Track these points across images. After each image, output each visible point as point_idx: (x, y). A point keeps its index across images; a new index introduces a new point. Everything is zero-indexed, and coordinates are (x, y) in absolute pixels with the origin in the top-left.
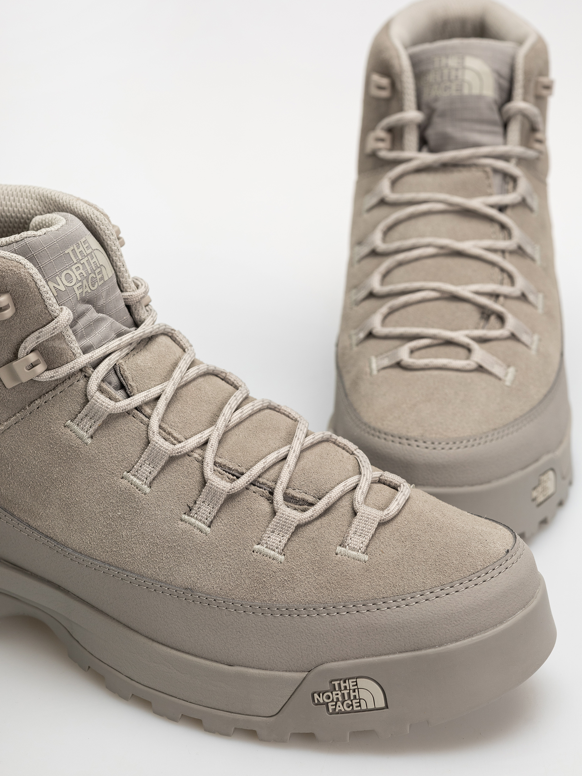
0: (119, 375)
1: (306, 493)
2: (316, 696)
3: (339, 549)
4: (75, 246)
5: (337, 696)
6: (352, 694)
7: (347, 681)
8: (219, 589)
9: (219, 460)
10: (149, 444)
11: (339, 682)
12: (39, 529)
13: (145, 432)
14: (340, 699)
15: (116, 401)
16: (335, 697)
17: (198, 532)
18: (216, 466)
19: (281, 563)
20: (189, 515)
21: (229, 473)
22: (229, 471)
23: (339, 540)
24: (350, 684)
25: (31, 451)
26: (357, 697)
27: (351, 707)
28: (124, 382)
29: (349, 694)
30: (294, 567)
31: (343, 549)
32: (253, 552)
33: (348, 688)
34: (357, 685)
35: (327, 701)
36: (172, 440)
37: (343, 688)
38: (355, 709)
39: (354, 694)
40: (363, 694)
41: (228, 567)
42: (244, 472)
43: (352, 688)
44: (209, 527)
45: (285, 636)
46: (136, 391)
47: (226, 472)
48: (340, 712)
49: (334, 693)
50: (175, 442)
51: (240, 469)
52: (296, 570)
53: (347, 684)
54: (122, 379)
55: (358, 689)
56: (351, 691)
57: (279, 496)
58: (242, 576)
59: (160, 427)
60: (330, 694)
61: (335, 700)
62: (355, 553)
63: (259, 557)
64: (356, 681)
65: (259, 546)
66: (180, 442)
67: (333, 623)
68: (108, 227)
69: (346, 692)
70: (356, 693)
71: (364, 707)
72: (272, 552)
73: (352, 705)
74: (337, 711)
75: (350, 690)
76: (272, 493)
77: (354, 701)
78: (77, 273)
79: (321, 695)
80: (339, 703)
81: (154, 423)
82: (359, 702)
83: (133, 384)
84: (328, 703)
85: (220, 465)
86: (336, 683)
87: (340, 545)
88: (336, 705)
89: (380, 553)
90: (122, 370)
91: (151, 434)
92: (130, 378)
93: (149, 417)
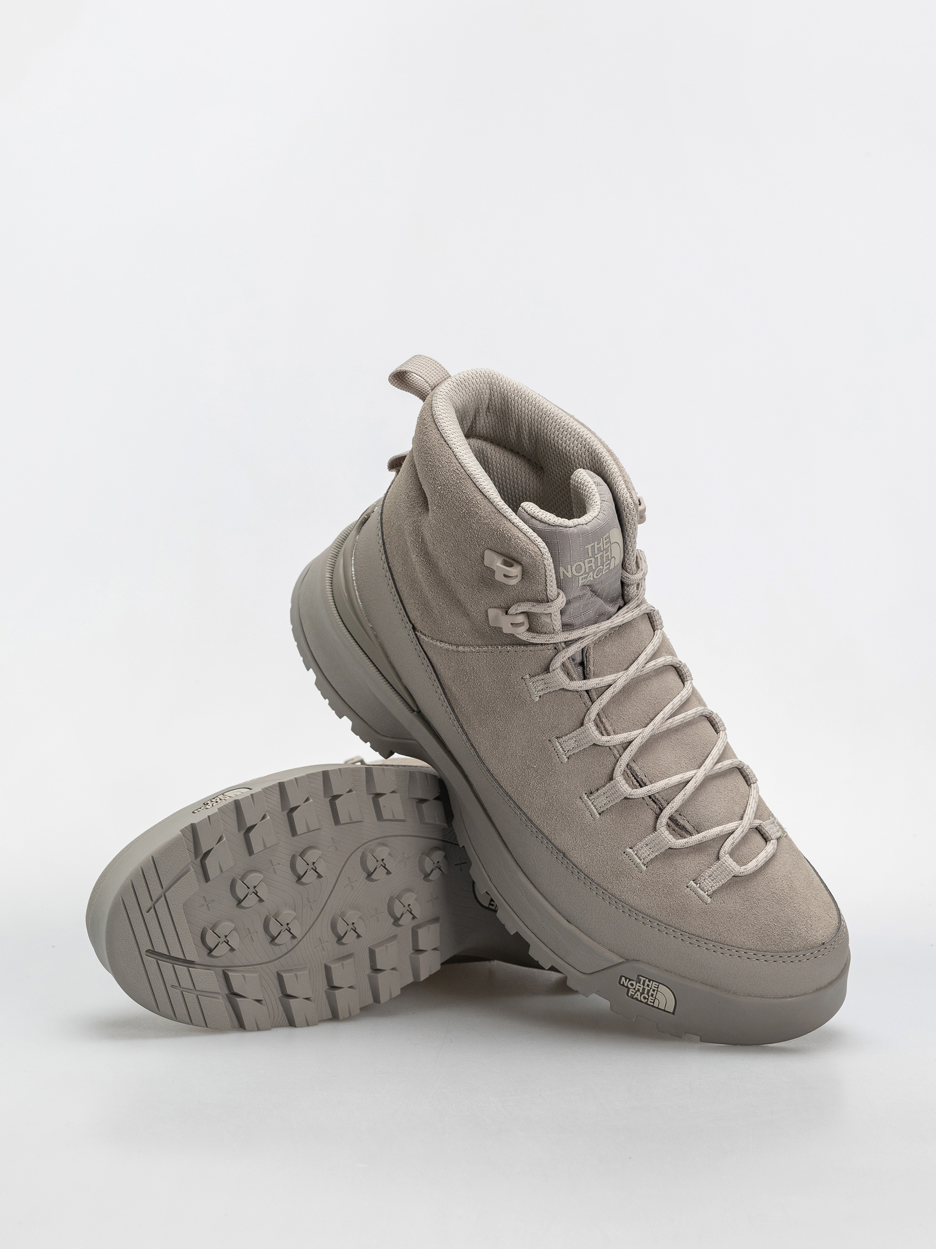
0: (584, 655)
1: (688, 822)
2: (623, 979)
3: (692, 883)
4: (596, 543)
5: (639, 988)
6: (651, 992)
7: (651, 982)
8: (585, 866)
9: (633, 765)
10: (582, 726)
11: (645, 979)
12: (469, 735)
13: (583, 714)
14: (641, 991)
15: (572, 679)
16: (637, 987)
17: (588, 814)
18: (627, 767)
19: (641, 872)
20: (588, 797)
21: (635, 779)
22: (636, 777)
23: (694, 876)
24: (654, 985)
25: (488, 680)
26: (654, 996)
27: (646, 1000)
28: (585, 662)
29: (649, 991)
30: (650, 881)
31: (695, 885)
32: (624, 852)
33: (650, 987)
34: (658, 988)
35: (629, 986)
36: (603, 729)
37: (646, 985)
38: (649, 1003)
39: (653, 993)
40: (659, 996)
41: (599, 854)
42: (647, 784)
43: (653, 988)
44: (600, 814)
45: (619, 928)
46: (592, 676)
47: (633, 776)
48: (637, 999)
49: (638, 984)
50: (604, 732)
51: (645, 779)
52: (650, 885)
53: (650, 984)
54: (585, 659)
55: (657, 991)
56: (652, 990)
57: (664, 819)
58: (607, 867)
59: (598, 715)
60: (634, 983)
61: (636, 989)
62: (702, 892)
63: (627, 860)
64: (658, 986)
65: (630, 850)
66: (608, 735)
67: (659, 939)
68: (634, 517)
69: (647, 988)
70: (655, 994)
71: (656, 1005)
72: (639, 861)
73: (648, 999)
74: (634, 997)
75: (651, 988)
76: (661, 810)
77: (650, 997)
78: (587, 566)
79: (628, 980)
80: (638, 993)
81: (595, 709)
82: (654, 1000)
83: (592, 668)
84: (630, 988)
85: (631, 769)
86: (643, 979)
87: (694, 881)
88: (636, 993)
89: (722, 902)
90: (588, 653)
91: (586, 719)
92: (592, 663)
93: (593, 702)
